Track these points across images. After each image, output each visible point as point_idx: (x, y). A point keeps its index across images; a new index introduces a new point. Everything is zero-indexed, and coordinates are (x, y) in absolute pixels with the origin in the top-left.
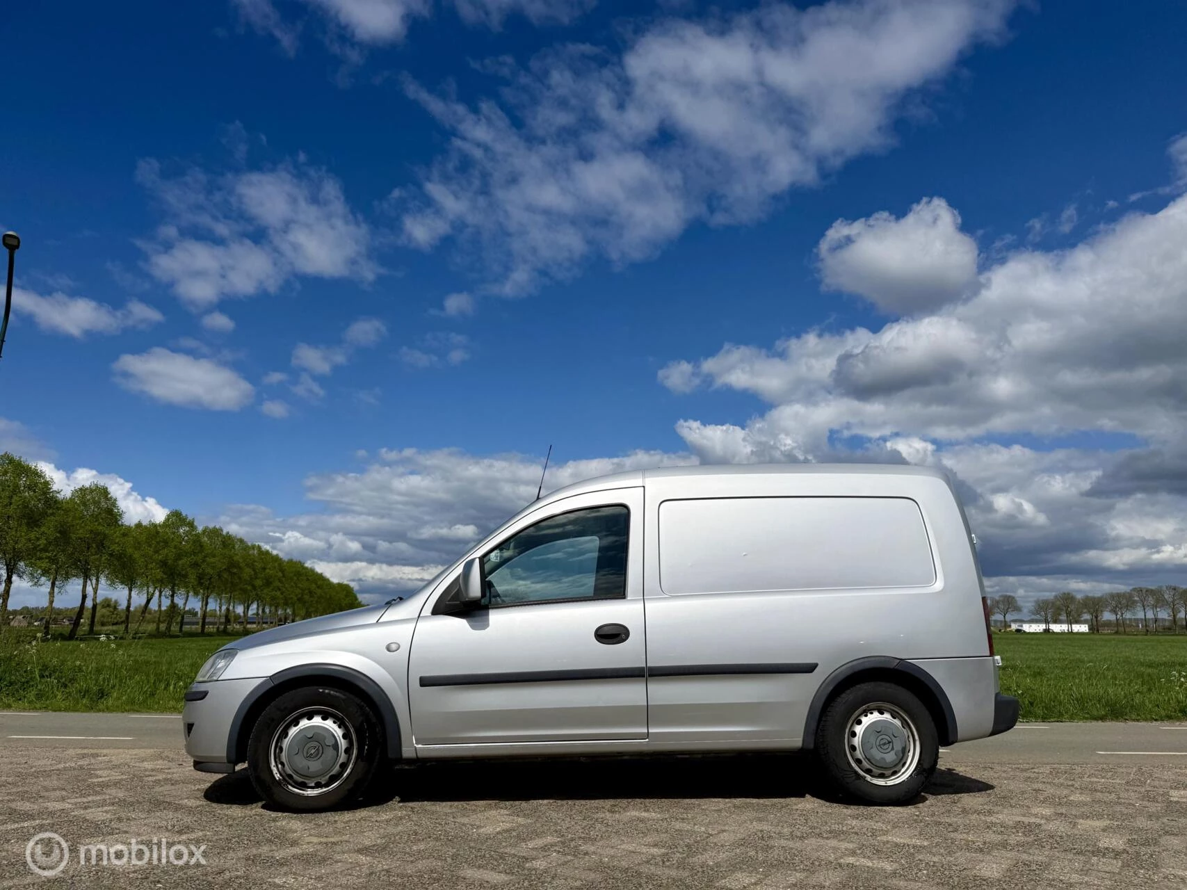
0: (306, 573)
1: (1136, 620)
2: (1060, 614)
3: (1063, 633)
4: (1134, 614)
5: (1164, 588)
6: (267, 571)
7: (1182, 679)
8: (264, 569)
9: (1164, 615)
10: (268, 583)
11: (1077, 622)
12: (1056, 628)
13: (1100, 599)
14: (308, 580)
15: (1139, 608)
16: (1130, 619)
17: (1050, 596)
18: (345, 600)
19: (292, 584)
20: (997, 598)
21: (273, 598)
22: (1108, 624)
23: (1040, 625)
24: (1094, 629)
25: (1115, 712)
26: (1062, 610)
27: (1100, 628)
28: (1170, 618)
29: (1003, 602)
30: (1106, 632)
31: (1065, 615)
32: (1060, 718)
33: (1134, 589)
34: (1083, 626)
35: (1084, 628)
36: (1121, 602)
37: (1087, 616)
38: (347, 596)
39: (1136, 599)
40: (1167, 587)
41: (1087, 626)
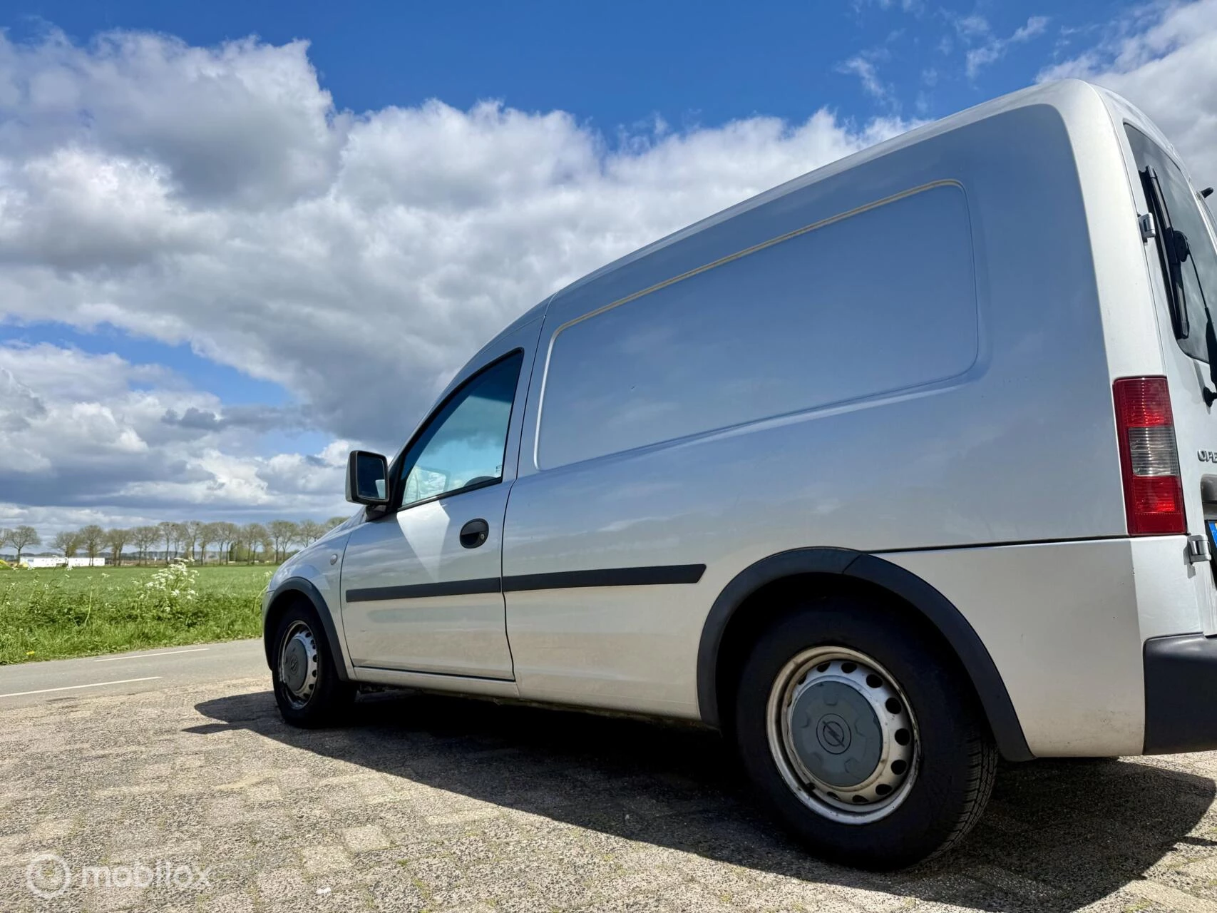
1: (159, 553)
2: (83, 548)
3: (83, 567)
4: (158, 547)
5: (189, 524)
11: (96, 556)
12: (74, 562)
13: (127, 533)
15: (163, 542)
16: (153, 553)
17: (74, 529)
20: (14, 530)
22: (130, 557)
24: (111, 562)
26: (86, 543)
27: (117, 561)
29: (20, 535)
30: (125, 564)
34: (100, 559)
35: (99, 562)
36: (148, 535)
37: (107, 550)
39: (162, 533)
40: (191, 523)
41: (104, 559)
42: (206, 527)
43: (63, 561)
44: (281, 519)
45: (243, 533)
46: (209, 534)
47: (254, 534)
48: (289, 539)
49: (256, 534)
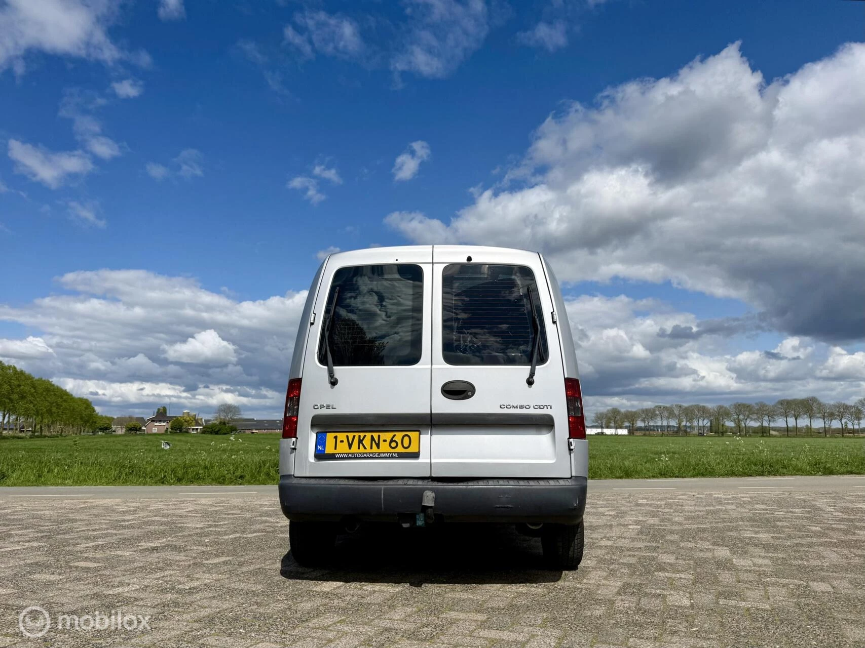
0: (54, 389)
1: (657, 426)
2: (610, 422)
3: (612, 435)
4: (655, 422)
5: (674, 407)
6: (22, 387)
7: (667, 459)
8: (19, 386)
9: (673, 423)
10: (23, 397)
11: (621, 428)
12: (608, 431)
13: (635, 413)
14: (55, 394)
15: (659, 419)
16: (653, 426)
17: (603, 410)
18: (85, 411)
19: (42, 398)
21: (27, 410)
22: (640, 429)
23: (598, 430)
24: (631, 432)
25: (628, 474)
26: (612, 419)
27: (635, 432)
28: (677, 426)
30: (638, 434)
31: (613, 423)
32: (600, 477)
33: (656, 406)
34: (624, 430)
35: (624, 432)
36: (649, 414)
37: (627, 424)
38: (86, 408)
39: (657, 412)
40: (676, 406)
41: (627, 430)
42: (686, 409)
43: (599, 430)
44: (740, 402)
45: (712, 412)
46: (689, 413)
47: (721, 413)
48: (748, 417)
49: (723, 413)
